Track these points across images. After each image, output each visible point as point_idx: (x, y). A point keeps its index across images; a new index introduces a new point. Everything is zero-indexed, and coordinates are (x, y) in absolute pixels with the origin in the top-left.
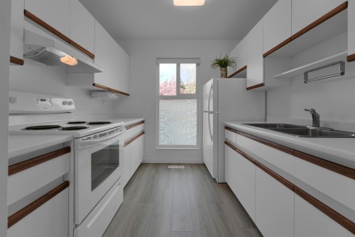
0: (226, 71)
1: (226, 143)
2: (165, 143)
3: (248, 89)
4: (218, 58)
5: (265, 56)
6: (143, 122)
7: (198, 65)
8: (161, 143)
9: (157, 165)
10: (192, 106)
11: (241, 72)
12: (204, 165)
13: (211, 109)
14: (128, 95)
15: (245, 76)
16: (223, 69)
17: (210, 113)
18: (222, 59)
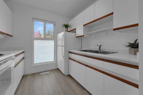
0: (68, 29)
1: (69, 58)
2: (38, 62)
3: (77, 37)
4: (65, 24)
5: (84, 25)
6: (23, 52)
7: (54, 25)
8: (35, 63)
9: (33, 74)
10: (52, 43)
11: (74, 31)
12: (58, 69)
13: (63, 45)
14: (12, 36)
15: (75, 32)
16: (67, 28)
17: (62, 46)
18: (66, 24)
